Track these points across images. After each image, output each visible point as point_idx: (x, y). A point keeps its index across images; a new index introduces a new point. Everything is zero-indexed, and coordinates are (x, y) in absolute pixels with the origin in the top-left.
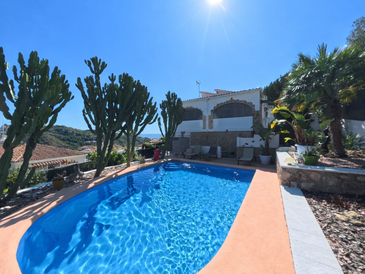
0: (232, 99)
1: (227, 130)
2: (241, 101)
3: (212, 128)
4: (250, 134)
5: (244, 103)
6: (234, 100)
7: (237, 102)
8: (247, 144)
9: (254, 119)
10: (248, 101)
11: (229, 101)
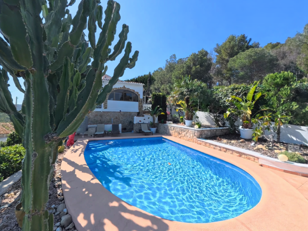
0: (124, 86)
1: (120, 111)
2: (131, 90)
3: (106, 108)
4: (137, 114)
5: (133, 91)
6: (126, 88)
7: (128, 90)
8: (140, 121)
9: (139, 104)
10: (136, 91)
11: (122, 87)
